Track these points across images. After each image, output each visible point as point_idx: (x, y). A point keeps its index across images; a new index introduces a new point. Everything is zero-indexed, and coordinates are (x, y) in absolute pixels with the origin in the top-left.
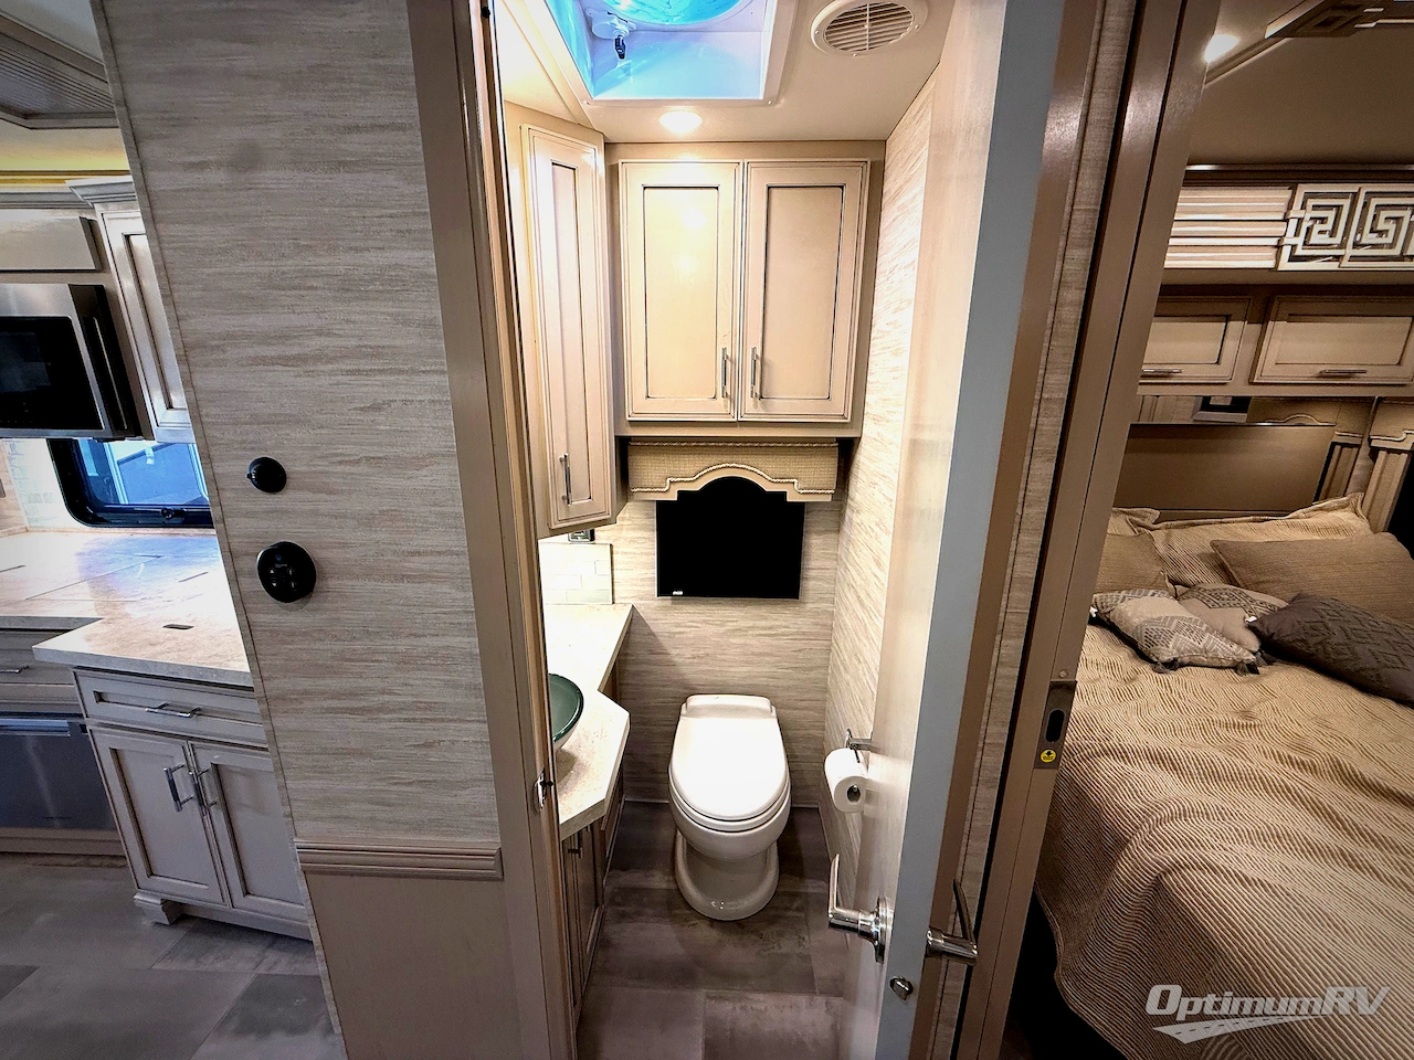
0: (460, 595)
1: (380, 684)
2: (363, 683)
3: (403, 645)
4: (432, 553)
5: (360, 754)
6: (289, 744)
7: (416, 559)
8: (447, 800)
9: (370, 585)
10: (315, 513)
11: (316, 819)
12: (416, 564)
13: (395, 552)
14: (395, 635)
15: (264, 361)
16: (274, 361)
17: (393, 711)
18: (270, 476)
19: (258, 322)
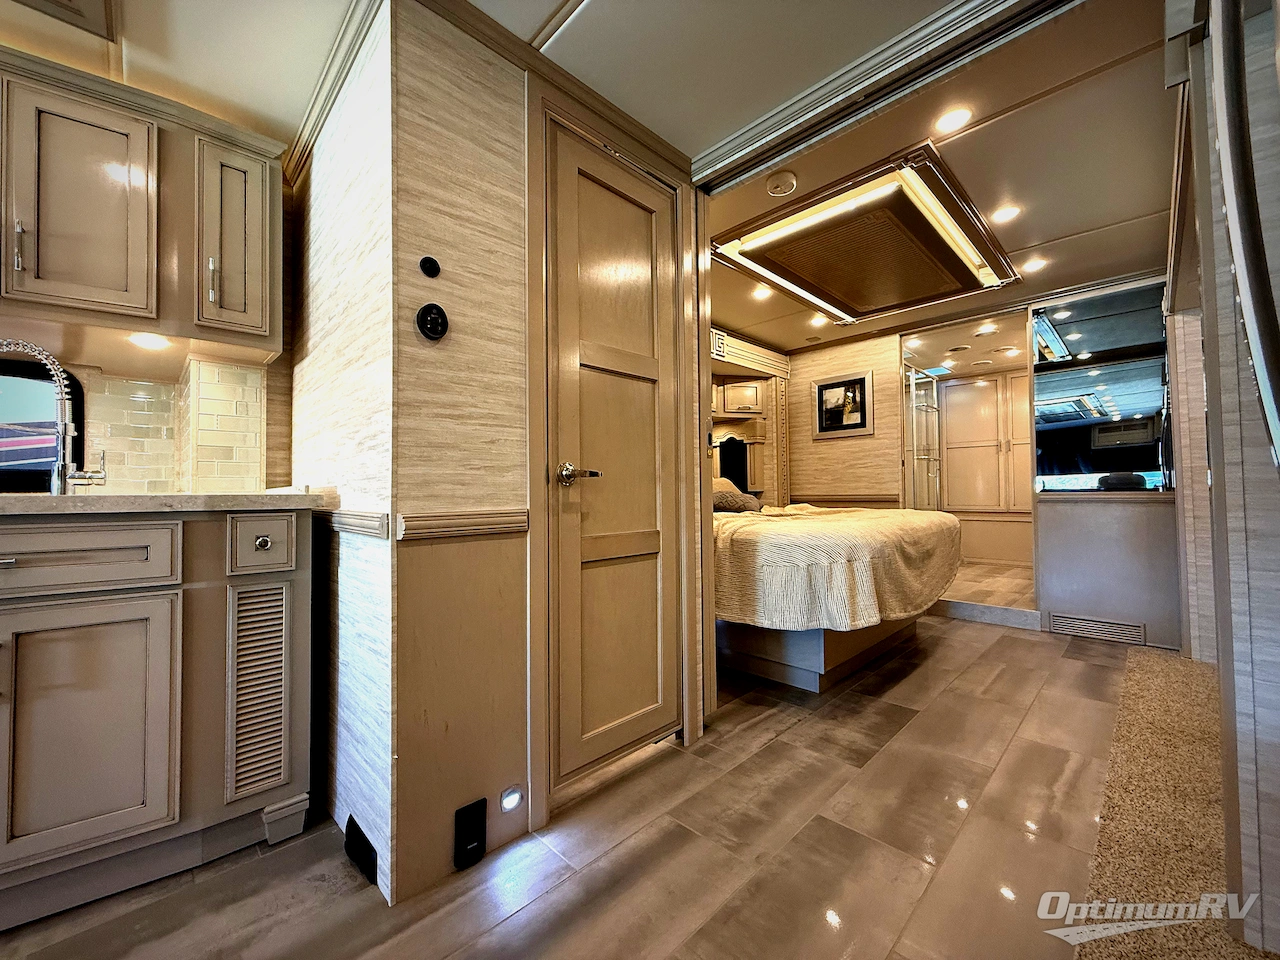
0: (518, 354)
1: (471, 400)
2: (461, 399)
3: (487, 377)
4: (507, 329)
5: (454, 447)
6: (406, 439)
7: (499, 330)
8: (498, 479)
9: (474, 340)
10: (452, 294)
11: (416, 498)
12: (499, 333)
13: (489, 324)
14: (484, 371)
15: (440, 212)
16: (446, 214)
17: (476, 419)
18: (430, 268)
19: (440, 193)
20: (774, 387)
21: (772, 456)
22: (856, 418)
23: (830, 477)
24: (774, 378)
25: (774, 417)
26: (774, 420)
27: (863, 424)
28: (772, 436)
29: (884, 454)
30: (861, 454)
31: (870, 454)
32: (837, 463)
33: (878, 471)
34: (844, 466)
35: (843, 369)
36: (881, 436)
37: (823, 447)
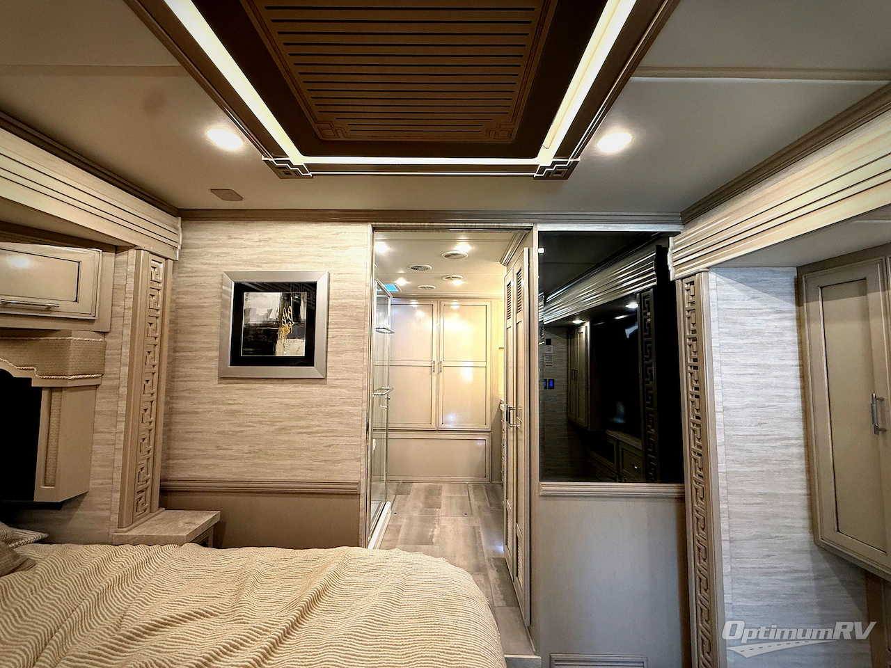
20: (132, 268)
21: (116, 414)
22: (296, 347)
23: (246, 448)
24: (132, 252)
25: (127, 332)
26: (127, 339)
27: (308, 360)
28: (118, 371)
29: (340, 413)
30: (304, 410)
31: (318, 411)
32: (261, 422)
33: (330, 441)
34: (272, 428)
35: (282, 262)
36: (337, 382)
37: (238, 392)
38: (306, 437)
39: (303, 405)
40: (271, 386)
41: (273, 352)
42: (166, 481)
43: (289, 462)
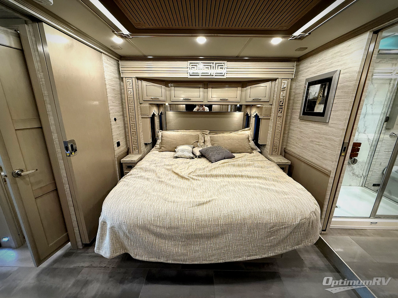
20: (277, 85)
22: (321, 108)
23: (302, 145)
24: (278, 80)
25: (275, 104)
26: (274, 106)
27: (323, 114)
29: (330, 139)
30: (319, 135)
31: (323, 137)
32: (306, 137)
33: (324, 150)
34: (309, 140)
35: (324, 69)
36: (332, 125)
37: (303, 125)
38: (317, 146)
39: (319, 133)
40: (311, 124)
41: (313, 110)
42: (285, 149)
43: (311, 154)
